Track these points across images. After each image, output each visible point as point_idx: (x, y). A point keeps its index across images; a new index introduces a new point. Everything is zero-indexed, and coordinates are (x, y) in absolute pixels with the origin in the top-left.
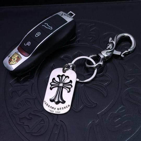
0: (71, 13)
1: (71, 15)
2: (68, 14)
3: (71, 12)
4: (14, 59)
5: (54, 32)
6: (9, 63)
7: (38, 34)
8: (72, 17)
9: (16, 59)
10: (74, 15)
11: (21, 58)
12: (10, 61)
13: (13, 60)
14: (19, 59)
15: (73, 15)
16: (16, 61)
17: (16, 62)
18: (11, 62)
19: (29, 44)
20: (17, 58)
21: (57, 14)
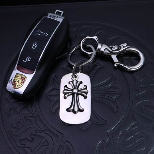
0: (58, 12)
2: (55, 14)
3: (57, 11)
4: (18, 81)
6: (15, 87)
7: (35, 45)
8: (61, 15)
9: (20, 81)
10: (62, 12)
11: (26, 77)
13: (17, 83)
14: (23, 79)
15: (61, 13)
16: (22, 82)
17: (22, 84)
18: (17, 86)
19: (28, 59)
20: (21, 79)
21: (44, 17)
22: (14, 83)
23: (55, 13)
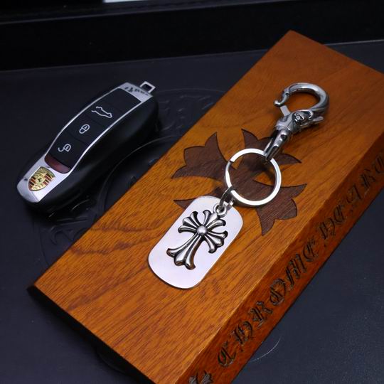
0: (146, 85)
1: (147, 88)
3: (146, 83)
4: (39, 180)
5: (111, 126)
6: (30, 187)
7: (85, 128)
8: (150, 91)
9: (43, 180)
10: (153, 88)
11: (54, 176)
12: (31, 183)
13: (37, 181)
14: (49, 177)
15: (150, 88)
16: (44, 182)
17: (44, 185)
18: (34, 186)
19: (67, 148)
20: (45, 177)
21: (119, 88)
22: (31, 180)
23: (141, 86)
